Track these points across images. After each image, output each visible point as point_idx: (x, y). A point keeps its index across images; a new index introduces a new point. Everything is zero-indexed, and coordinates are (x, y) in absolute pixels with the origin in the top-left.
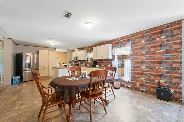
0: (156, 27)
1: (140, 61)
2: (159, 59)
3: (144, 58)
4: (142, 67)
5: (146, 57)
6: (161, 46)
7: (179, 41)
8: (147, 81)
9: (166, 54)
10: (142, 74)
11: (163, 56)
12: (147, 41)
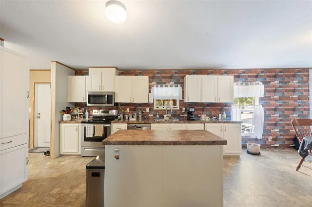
0: (289, 69)
1: (272, 107)
2: (292, 106)
3: (278, 103)
4: (275, 115)
5: (280, 102)
6: (294, 91)
7: (307, 88)
8: (281, 133)
9: (299, 101)
10: (275, 125)
11: (296, 103)
12: (280, 82)
